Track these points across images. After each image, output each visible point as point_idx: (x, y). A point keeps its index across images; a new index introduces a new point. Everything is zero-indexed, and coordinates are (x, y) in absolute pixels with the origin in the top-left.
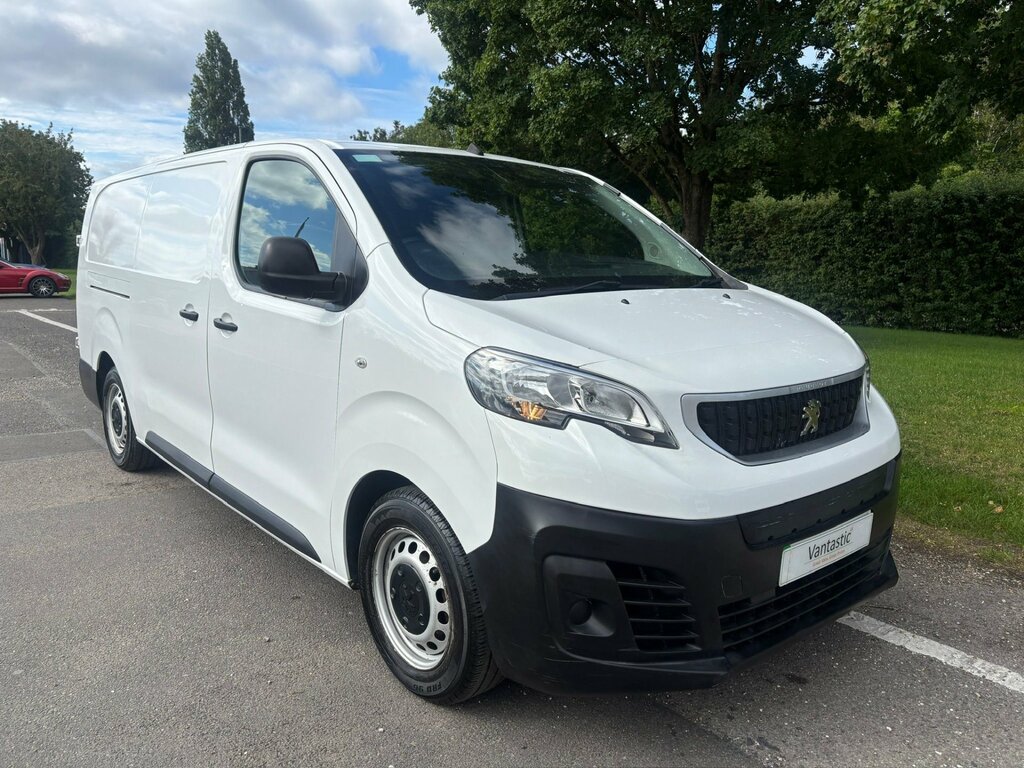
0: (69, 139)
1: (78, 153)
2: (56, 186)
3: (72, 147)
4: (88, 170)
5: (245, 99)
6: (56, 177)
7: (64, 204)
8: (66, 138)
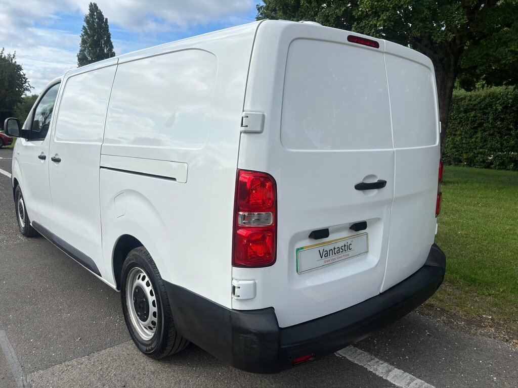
0: (13, 57)
1: (19, 65)
2: (6, 84)
3: (15, 62)
4: (24, 75)
5: (111, 39)
6: (6, 78)
7: (11, 94)
8: (12, 56)
